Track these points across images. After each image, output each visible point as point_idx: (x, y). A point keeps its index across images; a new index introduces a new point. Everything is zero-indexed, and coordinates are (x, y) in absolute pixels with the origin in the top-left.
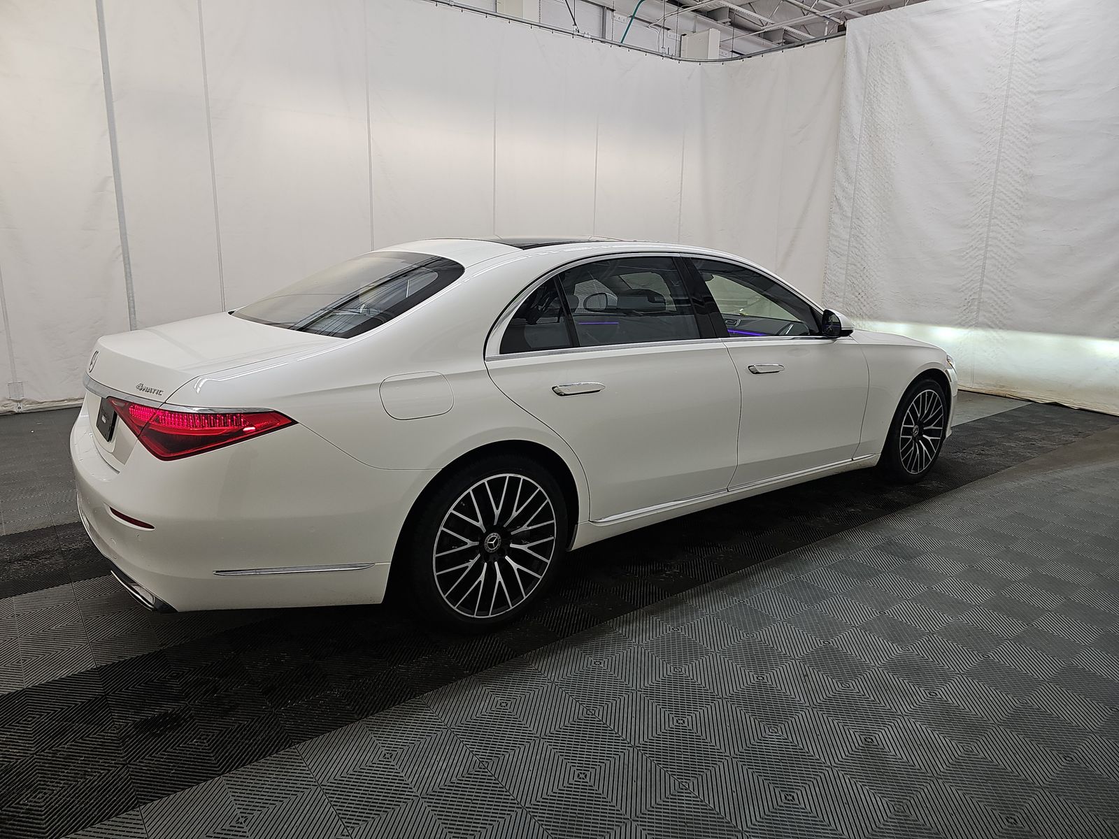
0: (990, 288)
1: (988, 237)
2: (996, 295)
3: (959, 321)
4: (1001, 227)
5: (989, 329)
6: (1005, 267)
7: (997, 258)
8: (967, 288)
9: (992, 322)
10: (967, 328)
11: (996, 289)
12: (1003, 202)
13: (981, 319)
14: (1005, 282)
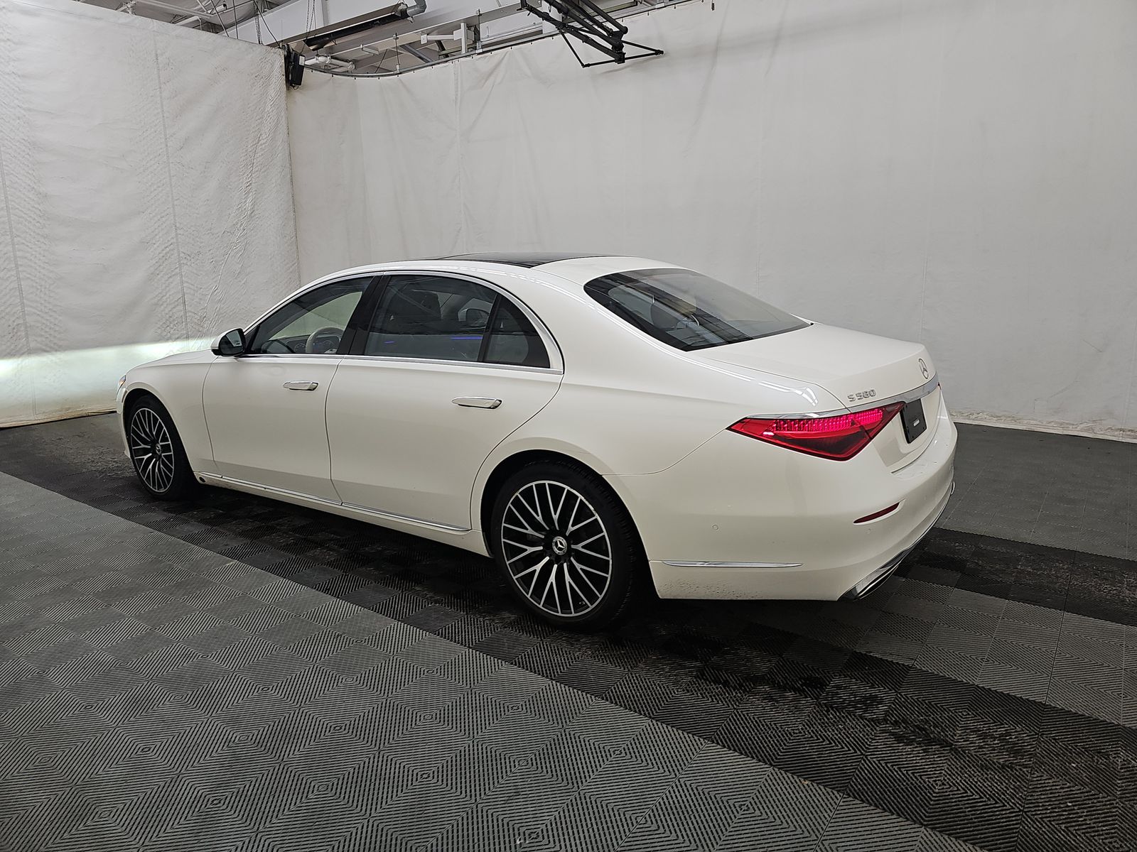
0: (34, 310)
1: (15, 257)
2: (42, 317)
3: (8, 351)
4: (28, 246)
5: (46, 354)
6: (45, 288)
7: (33, 278)
8: (7, 314)
9: (46, 345)
10: (19, 357)
11: (41, 311)
12: (21, 219)
13: (32, 345)
14: (49, 303)
